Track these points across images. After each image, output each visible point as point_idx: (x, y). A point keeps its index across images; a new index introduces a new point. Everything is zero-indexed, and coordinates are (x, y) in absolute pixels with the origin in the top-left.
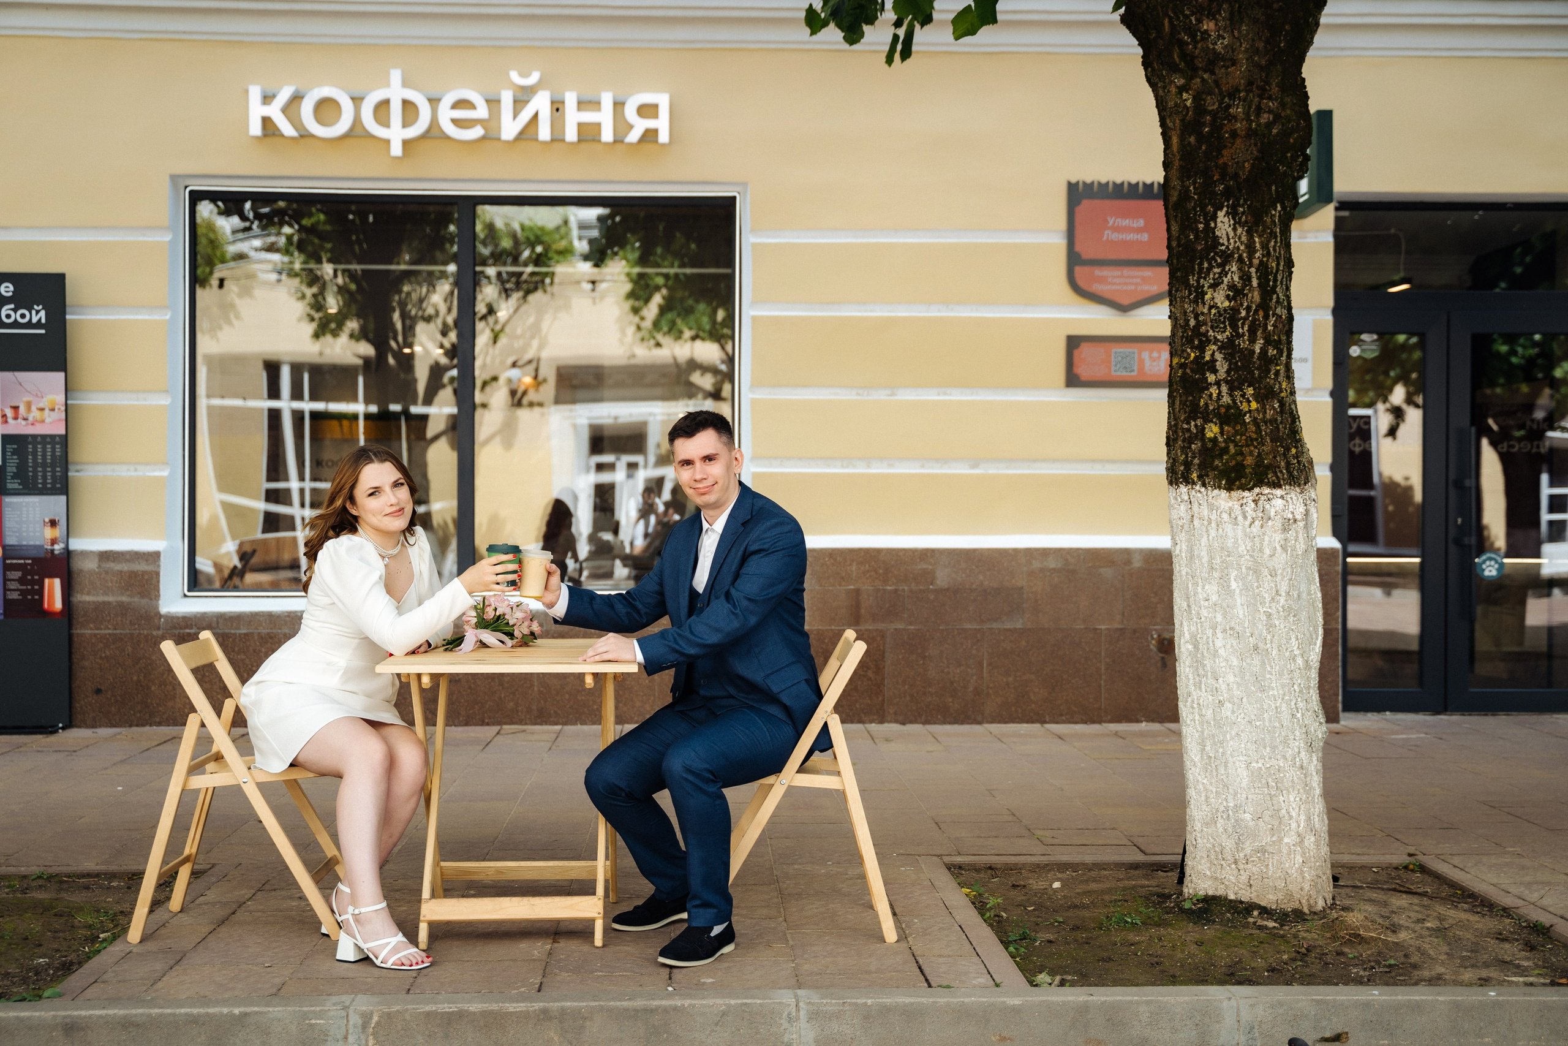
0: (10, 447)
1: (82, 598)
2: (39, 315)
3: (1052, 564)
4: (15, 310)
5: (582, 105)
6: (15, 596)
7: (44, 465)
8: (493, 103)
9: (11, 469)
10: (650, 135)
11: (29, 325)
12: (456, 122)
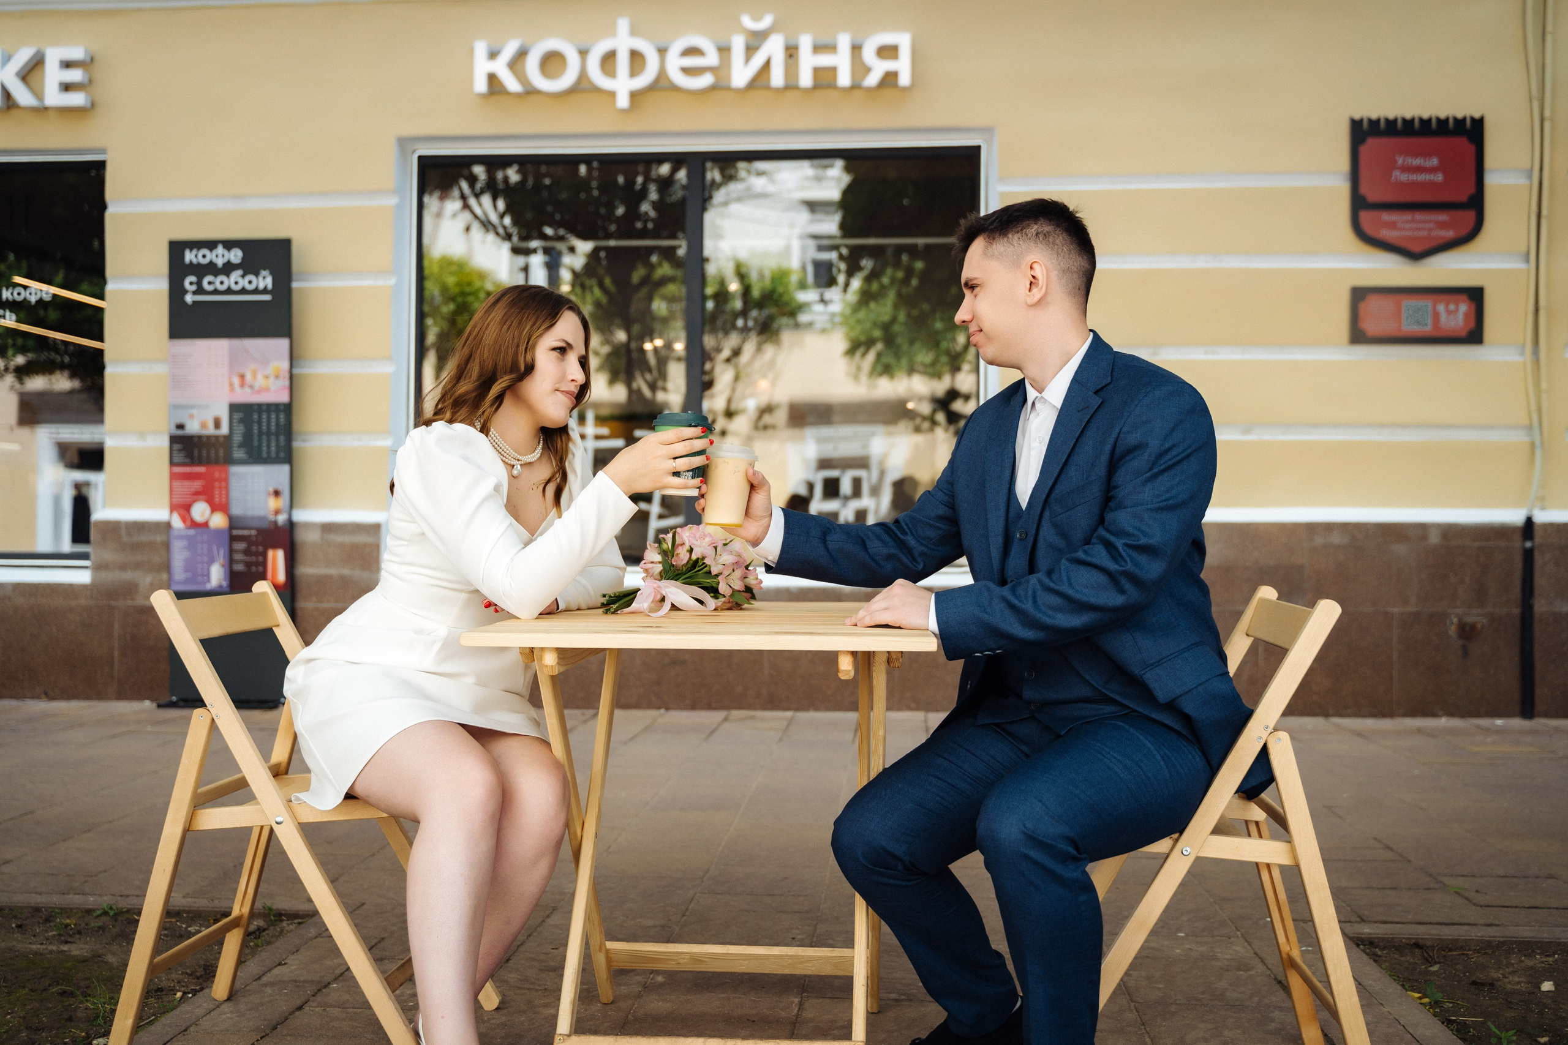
0: (237, 416)
1: (306, 570)
2: (265, 280)
3: (1336, 539)
4: (243, 276)
5: (818, 49)
6: (239, 567)
7: (269, 433)
8: (724, 50)
9: (237, 438)
10: (890, 79)
11: (256, 291)
12: (687, 71)
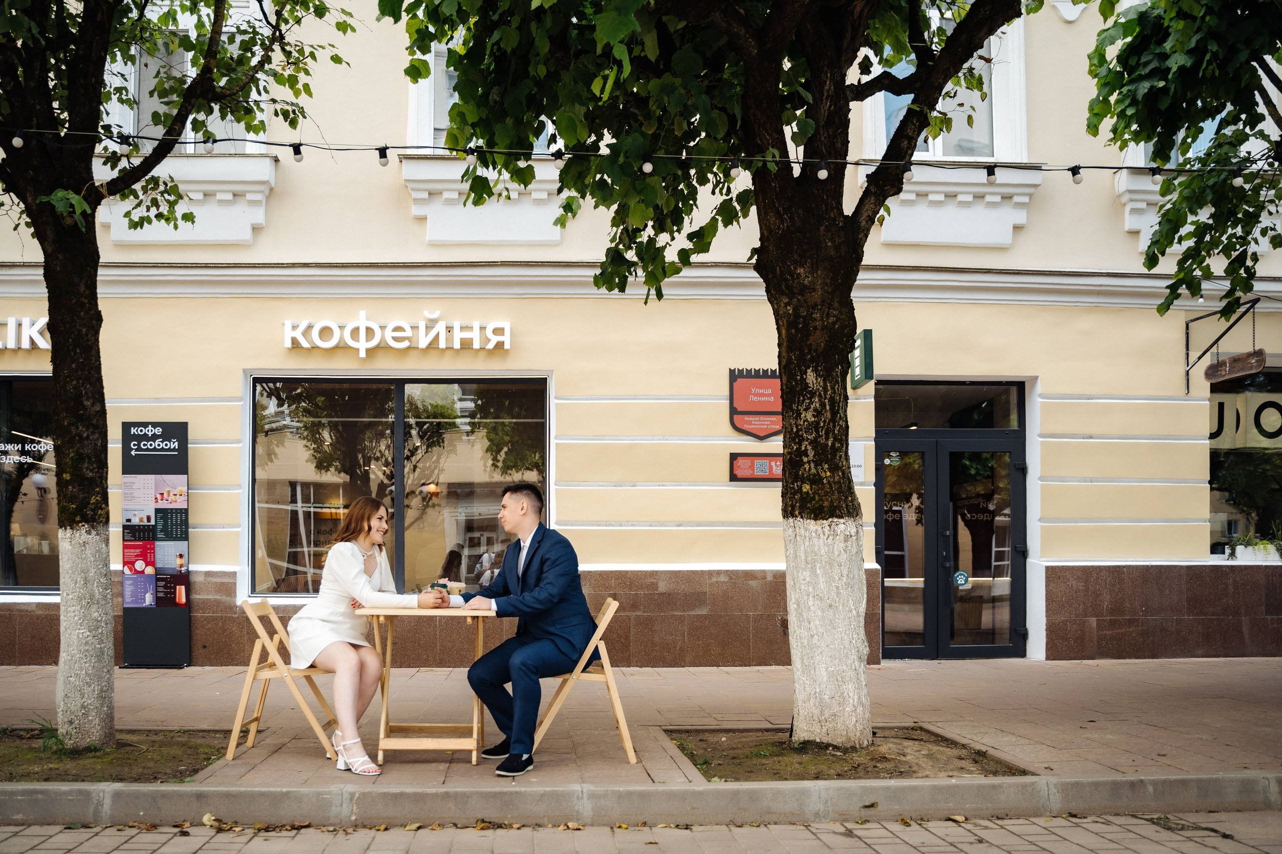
0: (159, 515)
1: (196, 597)
2: (174, 444)
3: (723, 578)
4: (162, 442)
5: (462, 328)
6: (161, 595)
7: (176, 525)
8: (414, 328)
9: (160, 527)
10: (500, 345)
11: (169, 450)
12: (395, 339)
